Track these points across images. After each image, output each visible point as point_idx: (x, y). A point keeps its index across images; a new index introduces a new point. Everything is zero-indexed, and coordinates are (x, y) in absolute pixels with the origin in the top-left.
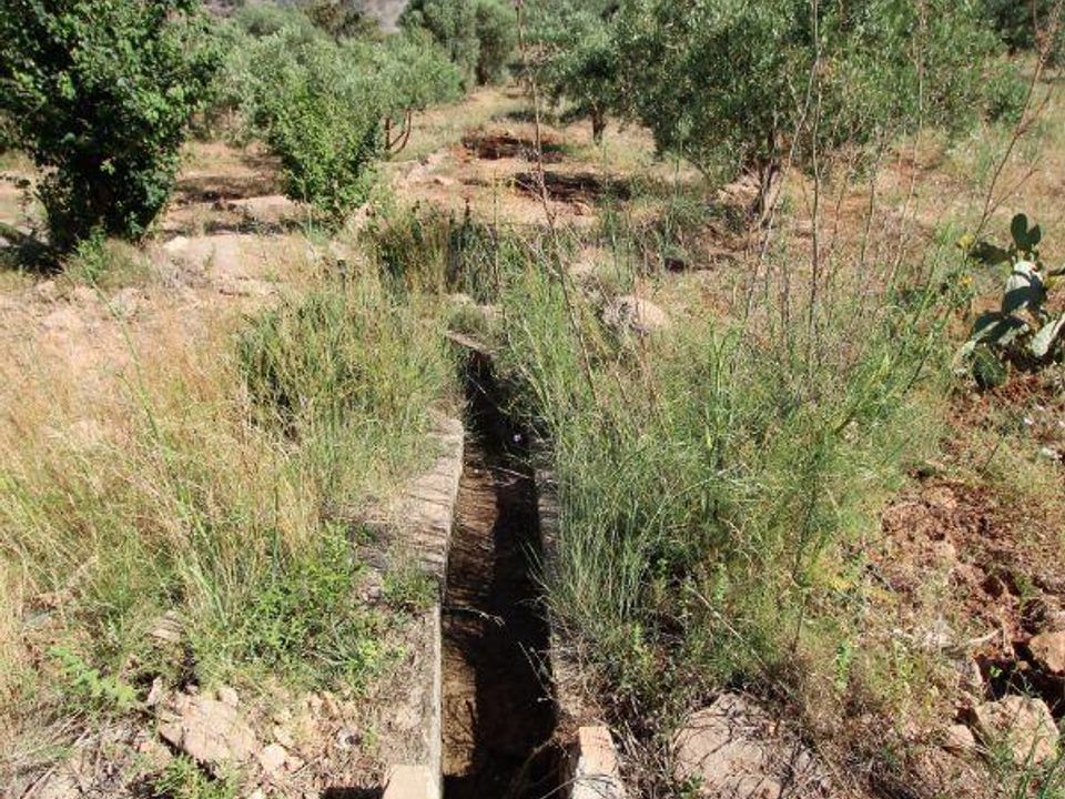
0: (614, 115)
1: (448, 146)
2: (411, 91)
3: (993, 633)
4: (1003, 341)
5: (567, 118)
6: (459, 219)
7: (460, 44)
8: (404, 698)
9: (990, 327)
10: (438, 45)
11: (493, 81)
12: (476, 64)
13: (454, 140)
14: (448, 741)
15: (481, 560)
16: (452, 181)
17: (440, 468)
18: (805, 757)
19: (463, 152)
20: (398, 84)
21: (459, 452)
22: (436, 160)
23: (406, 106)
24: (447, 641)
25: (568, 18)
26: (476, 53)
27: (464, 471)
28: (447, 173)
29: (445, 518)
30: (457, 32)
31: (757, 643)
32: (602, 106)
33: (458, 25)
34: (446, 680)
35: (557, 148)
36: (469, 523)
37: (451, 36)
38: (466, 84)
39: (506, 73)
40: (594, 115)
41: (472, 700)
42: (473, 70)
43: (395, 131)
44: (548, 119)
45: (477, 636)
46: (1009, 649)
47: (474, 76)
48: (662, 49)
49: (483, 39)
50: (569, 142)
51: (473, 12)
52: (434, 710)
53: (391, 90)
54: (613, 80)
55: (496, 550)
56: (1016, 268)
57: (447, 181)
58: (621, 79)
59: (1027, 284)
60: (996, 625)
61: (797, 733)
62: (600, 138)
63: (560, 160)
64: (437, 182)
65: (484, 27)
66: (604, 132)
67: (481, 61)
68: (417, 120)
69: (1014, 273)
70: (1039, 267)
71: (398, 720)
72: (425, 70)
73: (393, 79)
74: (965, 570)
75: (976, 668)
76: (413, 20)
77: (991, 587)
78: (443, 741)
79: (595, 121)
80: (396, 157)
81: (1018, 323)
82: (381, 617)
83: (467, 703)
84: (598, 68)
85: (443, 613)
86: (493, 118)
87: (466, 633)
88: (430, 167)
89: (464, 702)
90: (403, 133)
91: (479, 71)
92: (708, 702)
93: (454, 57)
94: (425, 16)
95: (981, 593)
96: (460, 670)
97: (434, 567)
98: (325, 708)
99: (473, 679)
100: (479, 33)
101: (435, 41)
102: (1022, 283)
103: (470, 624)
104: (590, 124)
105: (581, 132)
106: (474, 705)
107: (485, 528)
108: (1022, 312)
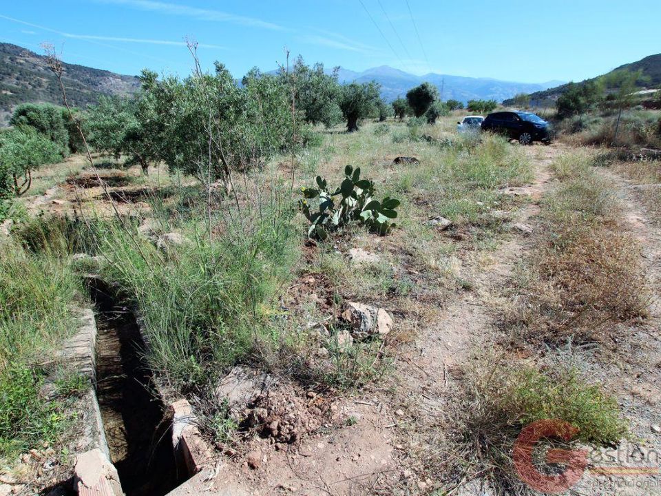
0: (151, 159)
1: (59, 184)
2: (27, 157)
3: (330, 317)
4: (324, 222)
5: (127, 165)
6: (72, 219)
7: (56, 133)
8: (81, 434)
9: (318, 219)
10: (40, 133)
11: (81, 150)
12: (68, 142)
13: (61, 181)
14: (113, 448)
15: (115, 366)
16: (64, 202)
17: (82, 331)
18: (269, 377)
19: (68, 186)
20: (17, 154)
21: (93, 322)
22: (51, 193)
23: (25, 166)
24: (103, 407)
25: (115, 116)
26: (66, 137)
27: (98, 332)
28: (59, 198)
29: (90, 352)
30: (52, 127)
31: (242, 344)
32: (144, 156)
33: (52, 123)
34: (105, 422)
35: (124, 179)
36: (105, 353)
37: (48, 129)
38: (64, 153)
39: (87, 145)
40: (141, 160)
41: (122, 426)
42: (66, 146)
43: (21, 180)
44: (117, 166)
45: (120, 399)
46: (337, 320)
47: (68, 149)
48: (163, 125)
49: (69, 129)
50: (130, 175)
51: (60, 116)
52: (99, 433)
53: (12, 157)
54: (142, 141)
55: (123, 359)
56: (321, 195)
57: (61, 202)
58: (146, 140)
59: (326, 200)
60: (331, 314)
61: (264, 371)
62: (147, 172)
63: (126, 185)
64: (54, 203)
65: (69, 123)
66: (148, 168)
67: (71, 141)
68: (34, 173)
69: (321, 197)
70: (328, 194)
71: (80, 445)
72: (34, 147)
73: (13, 152)
74: (320, 301)
75: (325, 328)
76: (21, 121)
77: (329, 303)
78: (110, 448)
79: (142, 164)
80: (24, 195)
81: (327, 215)
82: (58, 404)
83: (120, 428)
84: (133, 136)
85: (98, 395)
86: (84, 168)
87: (112, 400)
88: (48, 196)
89: (118, 429)
90: (26, 181)
91: (70, 146)
92: (228, 373)
93: (52, 139)
94: (29, 119)
95: (326, 306)
96: (113, 416)
97: (88, 374)
98: (33, 457)
99: (121, 417)
100: (66, 126)
101: (38, 132)
102: (324, 200)
103: (115, 395)
104: (140, 166)
105: (136, 170)
106: (124, 428)
107: (114, 353)
108: (327, 211)
